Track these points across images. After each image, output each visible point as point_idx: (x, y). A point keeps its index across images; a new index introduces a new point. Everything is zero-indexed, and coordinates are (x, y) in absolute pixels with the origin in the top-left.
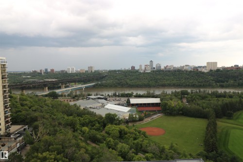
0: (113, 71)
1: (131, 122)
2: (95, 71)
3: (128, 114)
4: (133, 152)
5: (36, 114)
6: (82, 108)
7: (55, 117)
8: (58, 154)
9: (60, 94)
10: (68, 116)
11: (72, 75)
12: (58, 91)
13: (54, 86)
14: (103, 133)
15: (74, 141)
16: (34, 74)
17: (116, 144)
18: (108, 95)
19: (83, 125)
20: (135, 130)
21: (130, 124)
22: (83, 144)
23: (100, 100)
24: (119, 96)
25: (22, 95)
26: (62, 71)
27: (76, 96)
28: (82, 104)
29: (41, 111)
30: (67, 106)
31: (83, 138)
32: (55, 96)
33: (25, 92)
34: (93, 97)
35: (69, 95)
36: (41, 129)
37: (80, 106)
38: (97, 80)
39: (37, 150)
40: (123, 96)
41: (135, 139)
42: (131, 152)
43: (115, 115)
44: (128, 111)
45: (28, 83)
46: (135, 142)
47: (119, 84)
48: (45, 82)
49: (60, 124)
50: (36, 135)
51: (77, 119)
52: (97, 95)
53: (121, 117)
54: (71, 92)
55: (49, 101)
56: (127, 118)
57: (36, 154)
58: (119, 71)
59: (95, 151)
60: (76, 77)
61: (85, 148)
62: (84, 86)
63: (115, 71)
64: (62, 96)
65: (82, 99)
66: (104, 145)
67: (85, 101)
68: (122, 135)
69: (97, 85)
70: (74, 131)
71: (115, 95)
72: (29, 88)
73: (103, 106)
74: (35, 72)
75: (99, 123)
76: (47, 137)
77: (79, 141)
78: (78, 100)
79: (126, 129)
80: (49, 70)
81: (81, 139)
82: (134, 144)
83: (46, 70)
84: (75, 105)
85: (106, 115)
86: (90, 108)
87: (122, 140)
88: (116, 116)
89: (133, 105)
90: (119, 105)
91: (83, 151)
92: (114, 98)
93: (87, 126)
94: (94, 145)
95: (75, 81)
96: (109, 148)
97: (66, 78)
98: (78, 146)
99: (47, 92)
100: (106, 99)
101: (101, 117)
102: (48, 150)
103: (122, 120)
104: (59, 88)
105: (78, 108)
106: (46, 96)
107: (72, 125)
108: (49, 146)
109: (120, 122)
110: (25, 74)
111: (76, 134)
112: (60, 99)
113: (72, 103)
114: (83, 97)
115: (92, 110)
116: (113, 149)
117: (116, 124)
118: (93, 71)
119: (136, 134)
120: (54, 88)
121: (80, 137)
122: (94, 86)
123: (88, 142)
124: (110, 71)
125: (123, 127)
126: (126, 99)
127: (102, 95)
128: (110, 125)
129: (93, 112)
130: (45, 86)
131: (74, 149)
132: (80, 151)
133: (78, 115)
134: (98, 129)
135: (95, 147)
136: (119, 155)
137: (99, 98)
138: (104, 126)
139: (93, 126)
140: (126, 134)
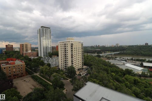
0: (131, 46)
1: (143, 76)
2: (120, 46)
3: (141, 71)
4: (143, 95)
5: (92, 63)
6: (112, 63)
7: (99, 65)
8: (100, 81)
9: (102, 56)
10: (105, 66)
11: (107, 48)
12: (100, 54)
13: (99, 52)
14: (123, 78)
15: (107, 78)
16: (92, 47)
17: (131, 87)
18: (127, 59)
19: (112, 72)
20: (146, 82)
21: (142, 78)
22: (112, 81)
23: (122, 61)
24: (135, 60)
25: (87, 55)
26: (103, 46)
27: (109, 57)
28: (112, 62)
29: (94, 62)
30: (105, 61)
31: (112, 78)
32: (99, 56)
33: (89, 54)
34: (118, 59)
35: (105, 57)
36: (94, 69)
37: (111, 62)
38: (121, 50)
39: (92, 77)
40: (138, 60)
41: (146, 87)
42: (142, 94)
43: (131, 71)
44: (142, 70)
45: (89, 50)
46: (146, 89)
47: (135, 53)
48: (96, 50)
49: (101, 69)
50: (92, 71)
51: (109, 68)
52: (120, 58)
53: (136, 72)
54: (107, 56)
55: (97, 58)
56: (141, 74)
57: (91, 79)
58: (135, 46)
59: (118, 86)
60: (109, 49)
61: (113, 83)
62: (113, 53)
63: (133, 46)
64: (102, 57)
65: (112, 59)
66: (123, 84)
67: (113, 61)
68: (135, 83)
69: (120, 53)
70: (107, 74)
71: (132, 59)
72: (90, 53)
73: (124, 64)
74: (92, 46)
75: (121, 73)
76: (96, 73)
77: (110, 79)
78: (110, 59)
79: (139, 80)
80: (97, 46)
81: (111, 78)
82: (144, 90)
83: (96, 45)
84: (108, 62)
85: (126, 69)
86: (116, 64)
87: (135, 86)
88: (133, 71)
89: (145, 67)
90: (135, 65)
91: (111, 84)
92: (131, 61)
93: (114, 73)
94: (118, 83)
95: (109, 51)
96: (127, 87)
97: (104, 49)
98: (109, 81)
99: (96, 54)
100: (126, 61)
101: (122, 70)
102: (96, 79)
103: (136, 74)
104: (101, 53)
105: (110, 63)
106: (96, 56)
107: (107, 71)
108: (96, 77)
109: (135, 75)
110: (89, 47)
111: (108, 75)
112: (102, 58)
113: (107, 61)
114: (112, 58)
115: (117, 65)
116: (129, 88)
117: (132, 76)
118: (119, 46)
119: (146, 85)
120: (99, 53)
121: (110, 77)
122: (119, 54)
123: (114, 80)
124: (129, 46)
125: (137, 78)
126: (140, 62)
127: (123, 59)
128: (128, 75)
129: (118, 66)
130: (96, 52)
131: (107, 82)
132: (110, 83)
133: (110, 67)
134: (120, 76)
135: (118, 84)
136: (133, 93)
137: (121, 60)
138: (124, 75)
139: (118, 74)
140: (139, 82)
